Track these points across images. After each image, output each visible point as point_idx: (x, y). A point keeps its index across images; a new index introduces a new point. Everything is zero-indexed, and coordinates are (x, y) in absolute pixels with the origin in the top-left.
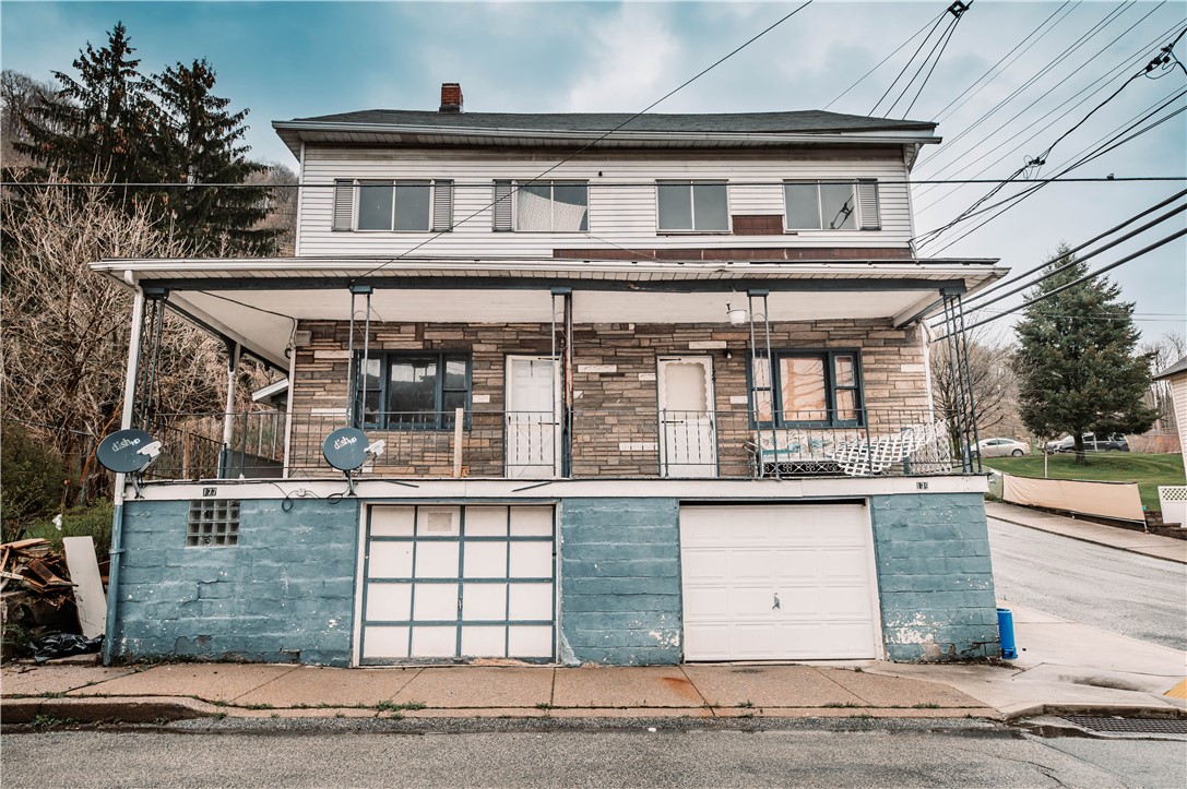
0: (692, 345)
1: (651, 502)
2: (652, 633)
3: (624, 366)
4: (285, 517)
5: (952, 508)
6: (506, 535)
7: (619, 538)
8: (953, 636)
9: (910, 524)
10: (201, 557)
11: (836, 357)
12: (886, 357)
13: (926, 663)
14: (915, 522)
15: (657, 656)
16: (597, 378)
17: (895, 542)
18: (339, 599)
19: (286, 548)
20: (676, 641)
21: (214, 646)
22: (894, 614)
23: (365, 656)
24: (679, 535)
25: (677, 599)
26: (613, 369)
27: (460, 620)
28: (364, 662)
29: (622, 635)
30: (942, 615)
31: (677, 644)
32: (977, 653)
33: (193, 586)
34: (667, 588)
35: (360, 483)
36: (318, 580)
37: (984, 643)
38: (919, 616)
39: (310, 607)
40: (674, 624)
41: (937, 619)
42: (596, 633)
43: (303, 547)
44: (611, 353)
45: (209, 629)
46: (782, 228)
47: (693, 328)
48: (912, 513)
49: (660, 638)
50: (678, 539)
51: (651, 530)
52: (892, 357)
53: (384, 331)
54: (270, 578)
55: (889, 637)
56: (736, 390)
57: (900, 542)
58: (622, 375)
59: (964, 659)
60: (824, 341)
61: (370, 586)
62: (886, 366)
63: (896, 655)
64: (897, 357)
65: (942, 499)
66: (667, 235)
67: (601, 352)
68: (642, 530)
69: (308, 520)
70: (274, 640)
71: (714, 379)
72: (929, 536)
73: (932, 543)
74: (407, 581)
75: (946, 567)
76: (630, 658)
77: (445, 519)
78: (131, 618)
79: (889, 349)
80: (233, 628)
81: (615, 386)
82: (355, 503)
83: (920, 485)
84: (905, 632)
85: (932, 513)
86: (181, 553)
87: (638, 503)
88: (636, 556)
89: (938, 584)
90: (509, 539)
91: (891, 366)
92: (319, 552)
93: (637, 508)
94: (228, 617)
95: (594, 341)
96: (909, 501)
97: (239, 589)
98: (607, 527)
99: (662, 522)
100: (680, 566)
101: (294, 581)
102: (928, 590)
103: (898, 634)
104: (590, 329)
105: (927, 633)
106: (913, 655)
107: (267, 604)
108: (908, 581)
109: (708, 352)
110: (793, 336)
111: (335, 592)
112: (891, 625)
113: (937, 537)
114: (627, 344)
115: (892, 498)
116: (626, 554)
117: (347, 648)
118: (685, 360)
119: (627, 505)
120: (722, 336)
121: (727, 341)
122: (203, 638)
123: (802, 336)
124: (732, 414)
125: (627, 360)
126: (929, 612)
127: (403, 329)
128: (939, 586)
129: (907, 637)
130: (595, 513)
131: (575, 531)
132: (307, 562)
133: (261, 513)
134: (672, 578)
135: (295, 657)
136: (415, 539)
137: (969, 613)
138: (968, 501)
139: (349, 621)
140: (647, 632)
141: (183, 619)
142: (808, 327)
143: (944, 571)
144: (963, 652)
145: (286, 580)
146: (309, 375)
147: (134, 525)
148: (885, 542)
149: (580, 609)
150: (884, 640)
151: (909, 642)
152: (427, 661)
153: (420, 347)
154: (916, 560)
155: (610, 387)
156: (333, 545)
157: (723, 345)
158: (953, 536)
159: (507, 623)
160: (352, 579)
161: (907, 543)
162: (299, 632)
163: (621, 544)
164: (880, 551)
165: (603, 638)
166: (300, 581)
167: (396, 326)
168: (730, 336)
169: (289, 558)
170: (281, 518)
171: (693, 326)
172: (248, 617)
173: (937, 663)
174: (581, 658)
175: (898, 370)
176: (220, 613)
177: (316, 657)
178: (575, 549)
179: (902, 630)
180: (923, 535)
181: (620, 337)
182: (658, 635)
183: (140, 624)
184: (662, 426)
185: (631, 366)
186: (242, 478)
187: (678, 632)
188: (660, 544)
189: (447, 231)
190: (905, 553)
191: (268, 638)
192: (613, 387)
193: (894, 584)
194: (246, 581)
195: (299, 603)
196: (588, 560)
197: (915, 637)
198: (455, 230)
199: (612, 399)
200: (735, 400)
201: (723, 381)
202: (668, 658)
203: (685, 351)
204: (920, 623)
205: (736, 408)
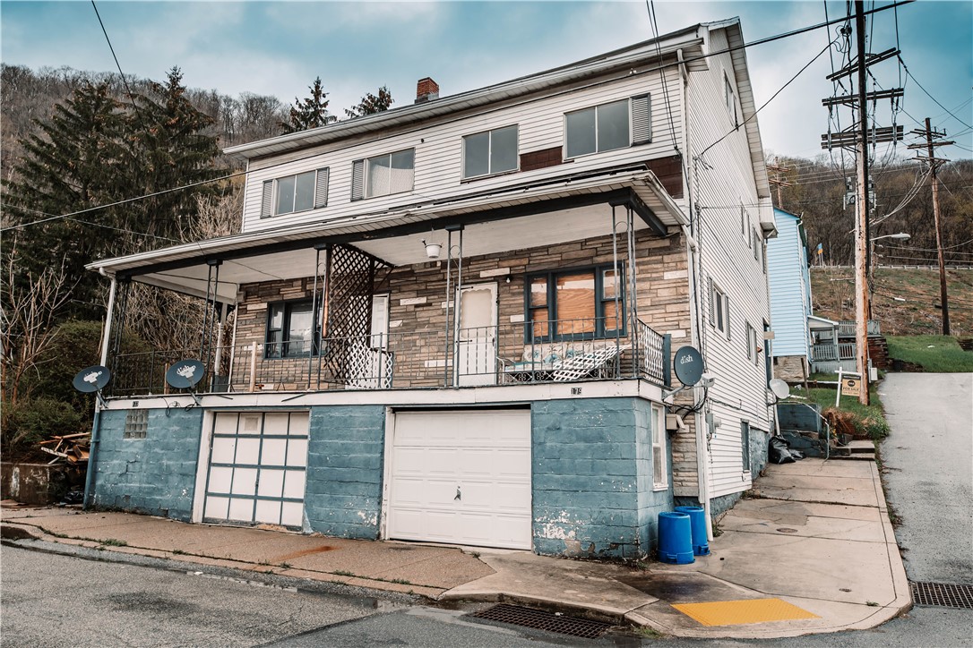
0: (483, 274)
1: (367, 409)
2: (360, 513)
3: (432, 297)
4: (167, 420)
5: (603, 412)
6: (286, 433)
7: (343, 437)
8: (594, 535)
9: (563, 427)
10: (129, 446)
11: (604, 272)
12: (650, 266)
13: (566, 558)
14: (569, 425)
15: (361, 532)
16: (412, 309)
17: (548, 444)
18: (190, 475)
19: (166, 440)
20: (374, 521)
21: (131, 503)
22: (543, 511)
23: (206, 516)
24: (384, 435)
25: (378, 487)
26: (423, 300)
27: (256, 495)
28: (205, 520)
29: (341, 512)
30: (585, 514)
31: (375, 524)
32: (615, 553)
33: (125, 463)
34: (373, 477)
35: (204, 397)
36: (179, 463)
37: (623, 544)
38: (564, 514)
39: (174, 480)
40: (375, 507)
41: (580, 517)
42: (324, 510)
43: (174, 440)
44: (423, 287)
45: (130, 492)
46: (561, 158)
47: (484, 259)
48: (566, 417)
49: (364, 518)
50: (383, 439)
51: (364, 431)
52: (655, 266)
53: (284, 287)
54: (158, 460)
55: (536, 531)
56: (515, 310)
57: (554, 444)
58: (430, 305)
59: (602, 558)
60: (592, 257)
61: (212, 468)
62: (649, 275)
63: (540, 547)
64: (659, 266)
65: (594, 403)
66: (469, 182)
67: (416, 287)
68: (358, 431)
69: (178, 422)
70: (157, 501)
71: (498, 302)
72: (580, 439)
73: (582, 445)
74: (231, 466)
75: (593, 469)
76: (344, 532)
77: (254, 423)
78: (99, 483)
79: (653, 258)
80: (140, 492)
81: (423, 314)
82: (201, 410)
83: (574, 391)
84: (551, 528)
85: (584, 417)
86: (122, 443)
87: (358, 409)
88: (353, 451)
89: (584, 485)
90: (288, 437)
91: (654, 275)
92: (182, 444)
93: (357, 414)
94: (138, 485)
95: (412, 279)
96: (565, 405)
97: (144, 466)
98: (337, 429)
99: (373, 424)
100: (382, 460)
101: (169, 463)
102: (575, 489)
103: (544, 529)
104: (409, 269)
105: (570, 530)
106: (556, 549)
107: (156, 477)
108: (557, 481)
109: (495, 279)
110: (564, 257)
111: (187, 472)
112: (539, 520)
113: (586, 440)
114: (435, 279)
115: (549, 403)
116: (347, 449)
117: (189, 510)
118: (477, 287)
119: (351, 411)
120: (505, 264)
121: (510, 267)
122: (128, 497)
123: (573, 255)
124: (511, 332)
125: (434, 292)
126: (574, 511)
127: (295, 283)
128: (584, 487)
129: (552, 533)
130: (331, 417)
131: (318, 431)
132: (175, 450)
133: (157, 417)
134: (378, 469)
135: (166, 514)
136: (237, 436)
137: (612, 514)
138: (618, 406)
139: (192, 491)
140: (356, 512)
141: (120, 485)
142: (579, 246)
143: (590, 473)
144: (602, 551)
145: (165, 462)
146: (244, 323)
147: (104, 425)
148: (540, 444)
149: (316, 491)
150: (532, 534)
151: (553, 537)
152: (237, 522)
153: (304, 296)
154: (566, 461)
155: (421, 315)
156: (188, 439)
157: (507, 271)
158: (601, 438)
159: (282, 499)
160: (195, 462)
161: (559, 445)
162: (169, 496)
163: (345, 442)
164: (536, 452)
165: (328, 514)
166: (171, 463)
167: (290, 282)
168: (513, 263)
169: (167, 447)
170: (165, 421)
171: (484, 258)
172: (147, 485)
173: (575, 559)
174: (314, 529)
175: (661, 278)
176: (135, 482)
177: (175, 514)
178: (317, 445)
179: (548, 525)
180: (574, 438)
181: (431, 274)
182: (363, 515)
183: (102, 486)
184: (456, 345)
185: (436, 297)
186: (150, 395)
187: (376, 514)
188: (370, 442)
189: (323, 207)
190: (556, 454)
191: (154, 499)
192: (423, 315)
193: (545, 482)
194: (147, 462)
195: (170, 477)
196: (325, 453)
197: (559, 533)
198: (328, 205)
199: (422, 325)
200: (514, 319)
201: (506, 303)
202: (368, 534)
203: (477, 280)
204: (564, 521)
205: (515, 326)
